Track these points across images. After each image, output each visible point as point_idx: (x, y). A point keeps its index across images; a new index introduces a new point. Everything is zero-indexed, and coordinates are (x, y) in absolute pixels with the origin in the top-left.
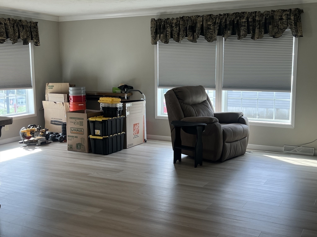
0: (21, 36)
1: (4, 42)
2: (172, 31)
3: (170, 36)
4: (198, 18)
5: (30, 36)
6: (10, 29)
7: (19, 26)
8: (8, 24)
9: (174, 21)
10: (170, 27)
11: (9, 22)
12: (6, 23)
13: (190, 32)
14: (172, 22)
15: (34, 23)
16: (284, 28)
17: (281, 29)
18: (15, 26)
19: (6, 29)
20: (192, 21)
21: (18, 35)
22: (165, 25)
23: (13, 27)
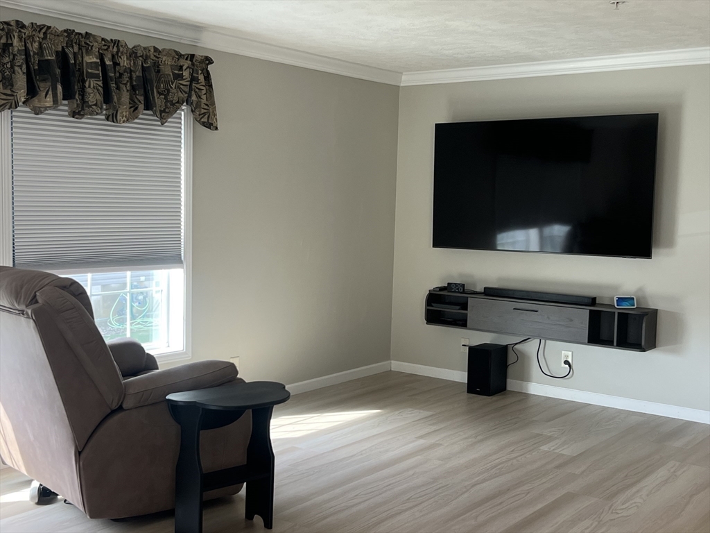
16: (178, 102)
17: (173, 104)
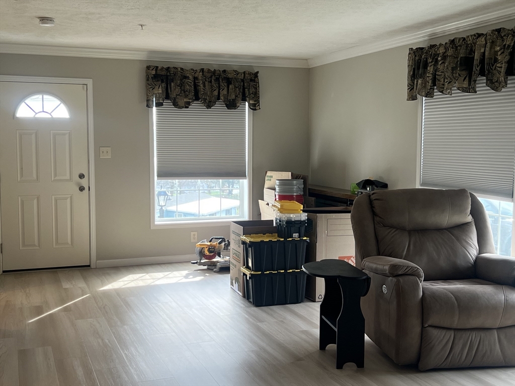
0: (221, 96)
1: (189, 105)
2: (436, 70)
3: (430, 82)
4: (477, 38)
5: (239, 94)
6: (202, 85)
7: (221, 80)
8: (200, 77)
9: (442, 50)
10: (433, 63)
11: (203, 74)
12: (196, 76)
13: (463, 70)
14: (438, 52)
15: (250, 74)
18: (213, 80)
19: (196, 86)
20: (467, 47)
21: (217, 94)
22: (427, 59)
23: (211, 82)
